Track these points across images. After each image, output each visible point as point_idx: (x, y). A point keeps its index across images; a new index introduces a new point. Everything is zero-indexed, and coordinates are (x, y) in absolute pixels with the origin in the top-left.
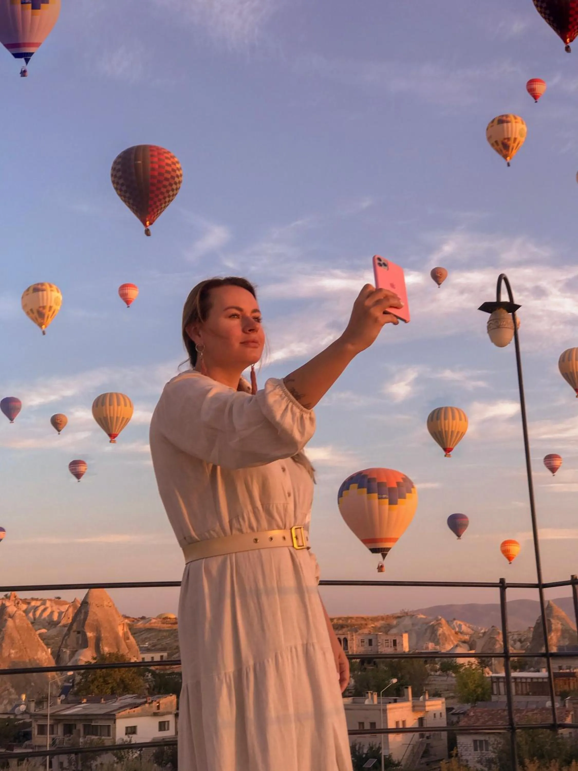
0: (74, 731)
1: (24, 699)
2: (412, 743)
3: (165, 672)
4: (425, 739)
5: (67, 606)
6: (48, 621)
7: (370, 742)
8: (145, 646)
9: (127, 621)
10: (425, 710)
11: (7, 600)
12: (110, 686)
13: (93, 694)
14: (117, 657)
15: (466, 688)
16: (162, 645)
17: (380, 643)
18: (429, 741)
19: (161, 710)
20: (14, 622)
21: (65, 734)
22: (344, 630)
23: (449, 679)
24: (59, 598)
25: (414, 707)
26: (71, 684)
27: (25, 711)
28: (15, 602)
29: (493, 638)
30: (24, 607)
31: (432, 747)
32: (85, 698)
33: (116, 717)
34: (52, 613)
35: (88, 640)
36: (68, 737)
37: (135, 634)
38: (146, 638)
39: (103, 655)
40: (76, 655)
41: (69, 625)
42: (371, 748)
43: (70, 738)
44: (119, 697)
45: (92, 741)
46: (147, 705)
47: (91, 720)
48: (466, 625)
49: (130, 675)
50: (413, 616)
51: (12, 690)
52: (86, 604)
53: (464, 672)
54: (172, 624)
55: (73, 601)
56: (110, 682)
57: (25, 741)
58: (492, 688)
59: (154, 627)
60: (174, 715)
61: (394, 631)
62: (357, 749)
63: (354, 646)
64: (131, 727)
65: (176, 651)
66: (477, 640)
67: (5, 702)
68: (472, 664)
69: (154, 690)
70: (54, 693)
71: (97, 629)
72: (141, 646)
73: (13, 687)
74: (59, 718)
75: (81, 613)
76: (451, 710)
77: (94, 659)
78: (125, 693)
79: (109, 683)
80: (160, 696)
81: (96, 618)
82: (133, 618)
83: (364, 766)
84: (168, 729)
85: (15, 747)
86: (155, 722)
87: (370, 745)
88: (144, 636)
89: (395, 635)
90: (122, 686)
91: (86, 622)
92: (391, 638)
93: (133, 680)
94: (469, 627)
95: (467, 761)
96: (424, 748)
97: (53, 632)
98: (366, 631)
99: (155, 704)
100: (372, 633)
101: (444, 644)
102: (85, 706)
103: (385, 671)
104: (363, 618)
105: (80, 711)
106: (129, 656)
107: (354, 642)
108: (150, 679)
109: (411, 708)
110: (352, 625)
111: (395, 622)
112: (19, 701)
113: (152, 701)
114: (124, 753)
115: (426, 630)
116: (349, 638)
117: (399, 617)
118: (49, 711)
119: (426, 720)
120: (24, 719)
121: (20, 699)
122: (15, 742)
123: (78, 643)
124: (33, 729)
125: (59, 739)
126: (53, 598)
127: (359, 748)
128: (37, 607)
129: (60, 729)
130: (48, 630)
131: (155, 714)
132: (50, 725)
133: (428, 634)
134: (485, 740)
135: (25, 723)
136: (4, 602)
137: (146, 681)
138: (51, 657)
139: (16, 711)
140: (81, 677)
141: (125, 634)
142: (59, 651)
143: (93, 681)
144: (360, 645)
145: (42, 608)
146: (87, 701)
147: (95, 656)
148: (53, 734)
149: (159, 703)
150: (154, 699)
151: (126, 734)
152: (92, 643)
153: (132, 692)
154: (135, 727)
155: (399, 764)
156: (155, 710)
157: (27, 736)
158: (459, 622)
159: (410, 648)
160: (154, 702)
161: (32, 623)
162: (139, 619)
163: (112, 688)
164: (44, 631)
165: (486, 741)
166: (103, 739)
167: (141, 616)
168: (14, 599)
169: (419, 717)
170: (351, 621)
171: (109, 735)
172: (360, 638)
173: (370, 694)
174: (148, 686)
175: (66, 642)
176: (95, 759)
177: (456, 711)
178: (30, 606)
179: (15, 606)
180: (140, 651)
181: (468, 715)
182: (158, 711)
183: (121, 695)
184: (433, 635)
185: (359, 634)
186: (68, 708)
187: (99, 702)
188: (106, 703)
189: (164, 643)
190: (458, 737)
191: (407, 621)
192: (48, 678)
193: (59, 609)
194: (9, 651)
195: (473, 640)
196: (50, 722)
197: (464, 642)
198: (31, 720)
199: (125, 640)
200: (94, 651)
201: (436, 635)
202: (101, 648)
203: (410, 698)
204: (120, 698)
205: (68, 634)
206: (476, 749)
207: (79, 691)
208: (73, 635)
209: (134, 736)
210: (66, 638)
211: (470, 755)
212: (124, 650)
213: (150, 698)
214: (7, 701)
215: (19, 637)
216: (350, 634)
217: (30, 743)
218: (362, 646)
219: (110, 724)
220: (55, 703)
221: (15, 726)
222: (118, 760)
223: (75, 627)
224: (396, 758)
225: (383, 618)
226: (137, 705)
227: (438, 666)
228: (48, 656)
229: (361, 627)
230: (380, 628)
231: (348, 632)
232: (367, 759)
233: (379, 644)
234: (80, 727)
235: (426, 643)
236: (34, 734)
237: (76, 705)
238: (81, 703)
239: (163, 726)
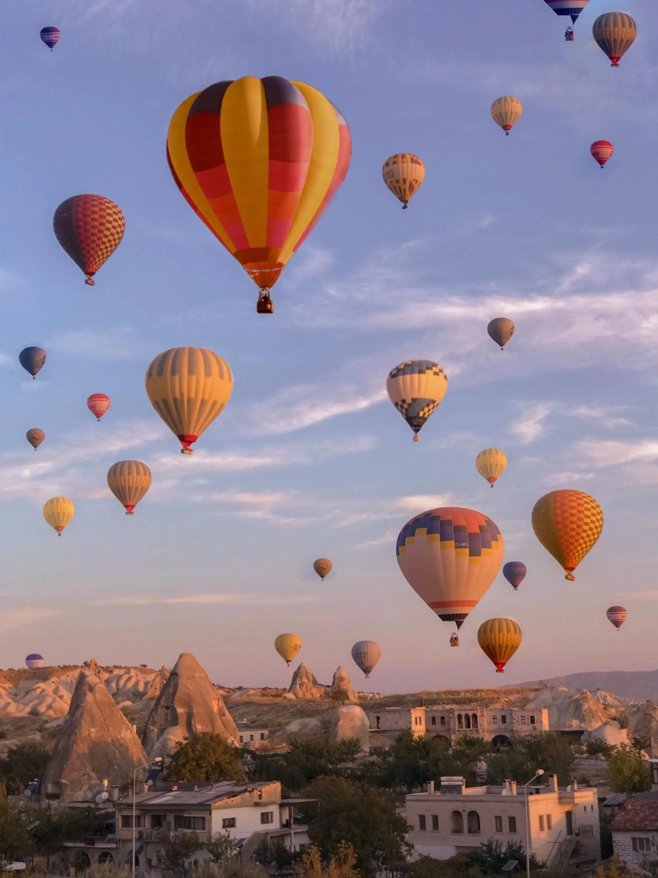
0: (164, 823)
1: (106, 785)
2: (558, 841)
3: (267, 753)
4: (574, 836)
5: (154, 675)
6: (134, 692)
7: (509, 840)
8: (243, 722)
9: (221, 692)
10: (574, 802)
11: (87, 668)
12: (204, 770)
13: (185, 779)
14: (212, 737)
15: (621, 775)
16: (262, 721)
17: (515, 719)
18: (578, 839)
19: (264, 799)
20: (95, 697)
21: (153, 826)
22: (473, 704)
23: (599, 762)
24: (145, 666)
25: (560, 798)
26: (160, 768)
27: (108, 799)
28: (95, 671)
29: (649, 714)
30: (106, 676)
31: (582, 846)
32: (176, 785)
33: (212, 807)
34: (137, 683)
35: (179, 716)
36: (156, 830)
37: (231, 708)
38: (244, 713)
39: (196, 735)
40: (165, 734)
41: (157, 698)
42: (510, 847)
43: (159, 831)
44: (215, 783)
45: (184, 834)
46: (247, 794)
47: (183, 811)
48: (612, 697)
49: (227, 758)
50: (553, 688)
51: (93, 775)
52: (175, 676)
53: (616, 755)
54: (272, 696)
55: (160, 669)
56: (204, 765)
57: (108, 834)
58: (652, 776)
59: (254, 701)
60: (278, 805)
61: (531, 706)
62: (494, 848)
63: (485, 723)
64: (229, 819)
65: (279, 728)
66: (629, 717)
67: (85, 788)
68: (626, 746)
69: (254, 775)
70: (141, 777)
71: (188, 704)
72: (239, 722)
73: (93, 771)
74: (145, 808)
75: (170, 685)
76: (604, 802)
77: (186, 739)
78: (221, 779)
79: (203, 767)
80: (262, 783)
81: (186, 692)
82: (229, 688)
83: (503, 869)
84: (272, 822)
85: (96, 841)
86: (257, 813)
87: (508, 843)
88: (242, 711)
89: (533, 710)
90: (218, 770)
91: (176, 696)
92: (528, 715)
93: (231, 763)
94: (615, 699)
95: (625, 863)
96: (573, 847)
97: (139, 705)
98: (498, 706)
99: (256, 793)
100: (506, 709)
101: (590, 721)
102: (175, 795)
103: (523, 754)
104: (494, 691)
105: (171, 800)
106: (226, 735)
107: (485, 718)
108: (249, 761)
109: (557, 801)
110: (482, 700)
111: (532, 695)
112: (100, 787)
113: (253, 789)
114: (222, 850)
115: (569, 705)
116: (478, 714)
117: (537, 690)
118: (135, 800)
119: (575, 814)
120: (107, 808)
121: (101, 784)
122: (96, 835)
123: (166, 720)
124: (117, 822)
125: (146, 832)
126: (139, 666)
127: (497, 845)
128: (121, 676)
129: (147, 822)
130: (133, 702)
131: (257, 805)
132: (136, 816)
133: (572, 709)
134: (646, 838)
135: (107, 813)
136: (83, 671)
137: (246, 763)
138: (136, 736)
139: (97, 799)
140: (171, 760)
141: (220, 709)
142: (146, 730)
143: (184, 765)
144: (492, 723)
145: (126, 677)
146: (178, 788)
147: (187, 735)
148: (139, 826)
149: (261, 791)
150: (256, 787)
151: (224, 827)
152: (182, 720)
153: (229, 778)
154: (233, 819)
155: (543, 866)
156: (256, 799)
157: (111, 828)
158: (603, 693)
159: (550, 726)
160: (255, 790)
161: (114, 695)
162: (236, 690)
163: (207, 772)
164: (128, 703)
165: (647, 840)
166: (198, 833)
167: (237, 686)
168: (94, 667)
169: (567, 810)
170: (481, 694)
171: (204, 829)
172: (492, 714)
173: (507, 783)
174: (247, 770)
175: (153, 719)
176: (188, 857)
177: (609, 802)
178: (112, 675)
179: (95, 675)
180: (237, 728)
181: (625, 808)
182: (260, 801)
183: (217, 781)
184: (578, 711)
185: (491, 710)
186: (158, 796)
187: (192, 790)
188: (199, 791)
189: (265, 719)
190: (613, 834)
191: (546, 695)
192: (134, 760)
193: (145, 679)
194: (89, 730)
195: (625, 717)
196: (135, 813)
197: (614, 719)
198: (114, 810)
199: (220, 717)
200: (185, 728)
201: (581, 711)
202: (193, 725)
203: (556, 788)
204: (216, 785)
205: (155, 710)
206: (635, 849)
207: (169, 775)
208: (161, 711)
209: (232, 829)
210: (153, 714)
211: (628, 855)
212: (219, 729)
213: (250, 785)
214: (87, 787)
215: (100, 714)
216: (480, 710)
217: (114, 837)
218: (494, 723)
219: (204, 816)
220: (142, 790)
221: (96, 817)
222: (215, 858)
223: (162, 702)
224: (539, 859)
225: (518, 692)
226: (235, 794)
227: (585, 748)
228: (133, 736)
229: (492, 701)
230: (514, 703)
231: (478, 708)
232: (505, 861)
233: (514, 721)
234: (171, 818)
235: (570, 721)
236: (118, 827)
237: (166, 793)
238: (171, 791)
239: (265, 818)
